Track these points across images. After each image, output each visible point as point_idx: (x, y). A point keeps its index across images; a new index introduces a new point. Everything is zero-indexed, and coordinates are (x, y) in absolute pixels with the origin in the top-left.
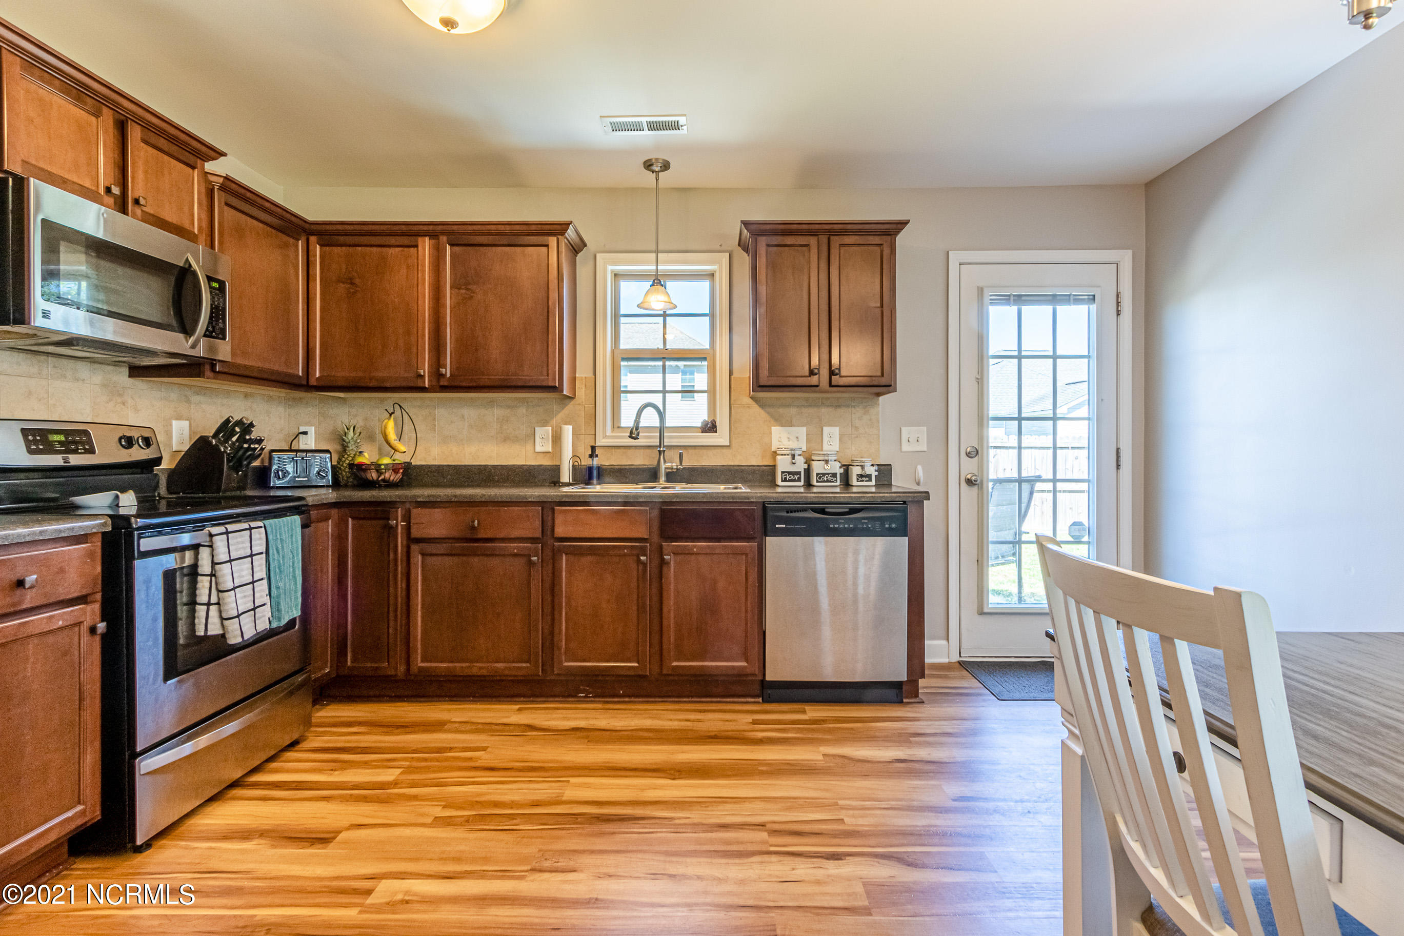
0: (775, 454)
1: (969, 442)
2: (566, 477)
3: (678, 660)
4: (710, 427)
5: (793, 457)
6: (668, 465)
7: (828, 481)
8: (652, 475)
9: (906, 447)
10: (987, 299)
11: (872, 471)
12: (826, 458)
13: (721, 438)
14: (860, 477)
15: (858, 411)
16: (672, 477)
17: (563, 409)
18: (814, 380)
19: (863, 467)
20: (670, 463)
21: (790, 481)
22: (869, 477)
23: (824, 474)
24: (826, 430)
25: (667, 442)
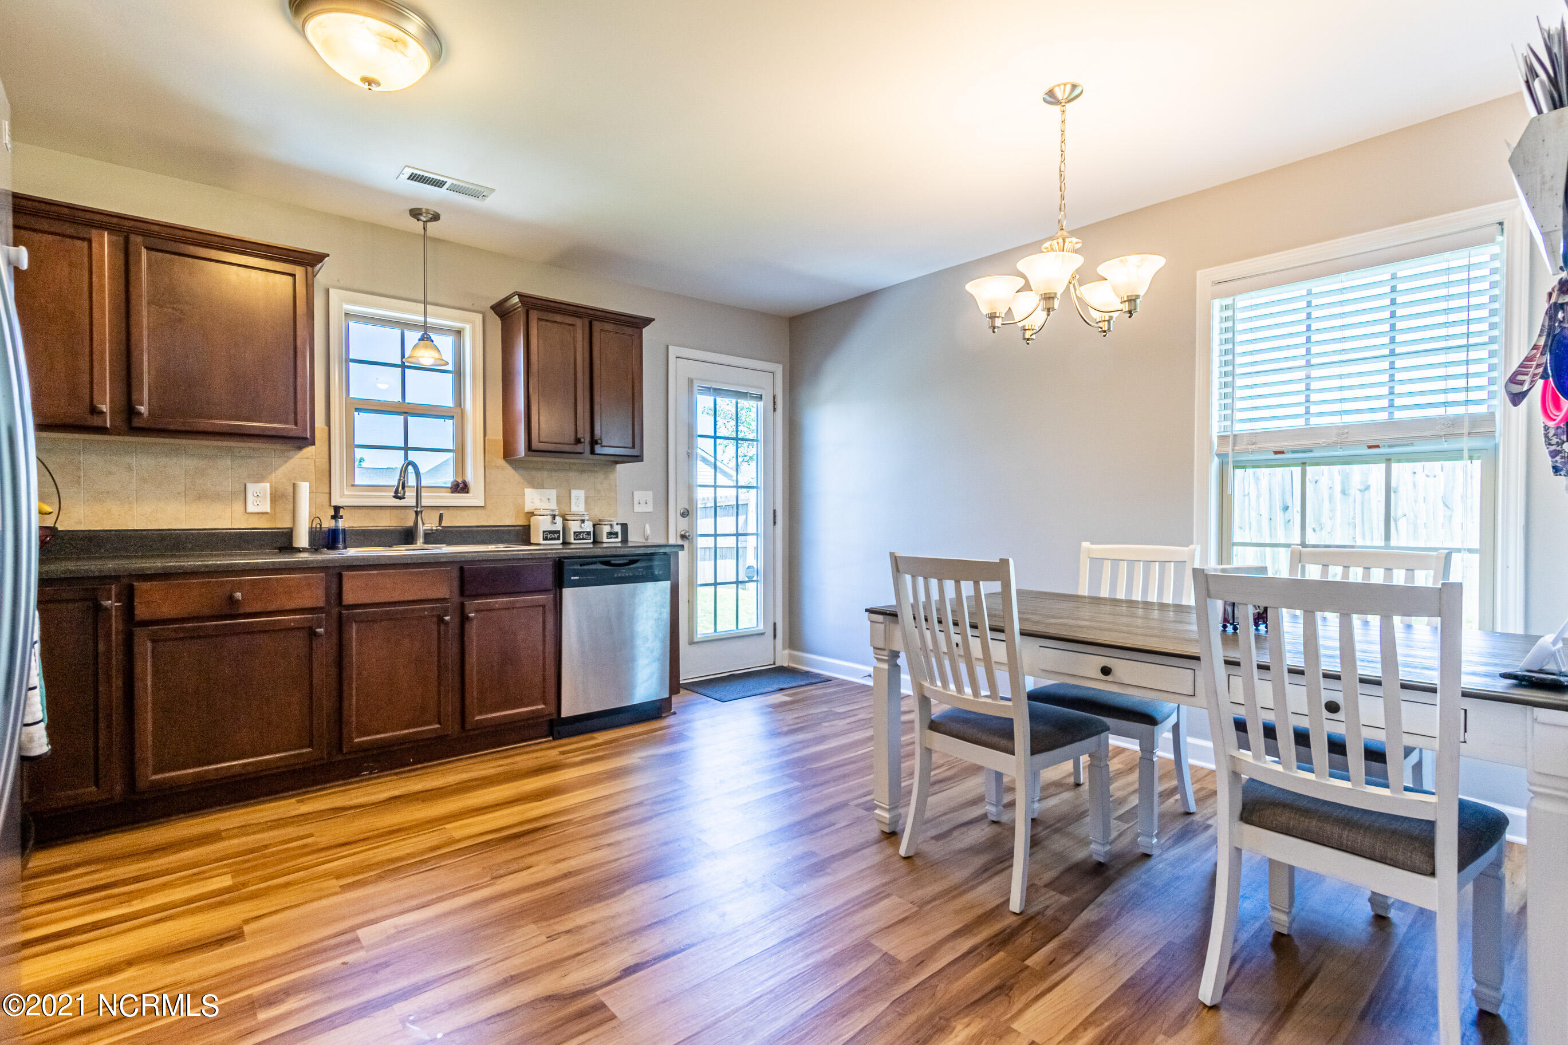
0: (532, 514)
1: (683, 505)
2: (302, 540)
3: (480, 713)
4: (461, 487)
5: (554, 517)
6: (427, 527)
7: (583, 539)
8: (408, 536)
9: (637, 509)
10: (696, 388)
11: (618, 529)
12: (583, 518)
13: (475, 497)
14: (610, 534)
15: (600, 476)
16: (431, 537)
17: (286, 462)
18: (579, 448)
19: (611, 526)
20: (429, 523)
21: (550, 539)
22: (616, 534)
23: (580, 533)
24: (574, 492)
25: (425, 502)
